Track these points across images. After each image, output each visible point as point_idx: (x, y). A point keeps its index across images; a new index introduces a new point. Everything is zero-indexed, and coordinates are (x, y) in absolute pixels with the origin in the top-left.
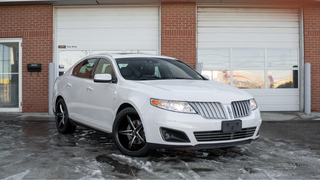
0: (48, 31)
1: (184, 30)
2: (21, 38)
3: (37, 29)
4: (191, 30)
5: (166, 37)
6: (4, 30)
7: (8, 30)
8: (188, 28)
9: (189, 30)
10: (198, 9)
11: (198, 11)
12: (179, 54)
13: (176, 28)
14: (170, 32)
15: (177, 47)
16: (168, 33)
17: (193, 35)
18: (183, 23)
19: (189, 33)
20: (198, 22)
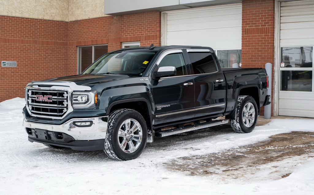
0: (157, 35)
1: (262, 28)
2: (140, 42)
3: (150, 34)
4: (269, 28)
5: (246, 36)
6: (129, 35)
7: (131, 35)
8: (266, 25)
9: (266, 28)
10: (282, 3)
11: (282, 5)
12: (258, 53)
13: (255, 26)
14: (250, 30)
15: (256, 46)
16: (248, 32)
17: (271, 33)
18: (261, 21)
19: (267, 31)
20: (281, 18)
